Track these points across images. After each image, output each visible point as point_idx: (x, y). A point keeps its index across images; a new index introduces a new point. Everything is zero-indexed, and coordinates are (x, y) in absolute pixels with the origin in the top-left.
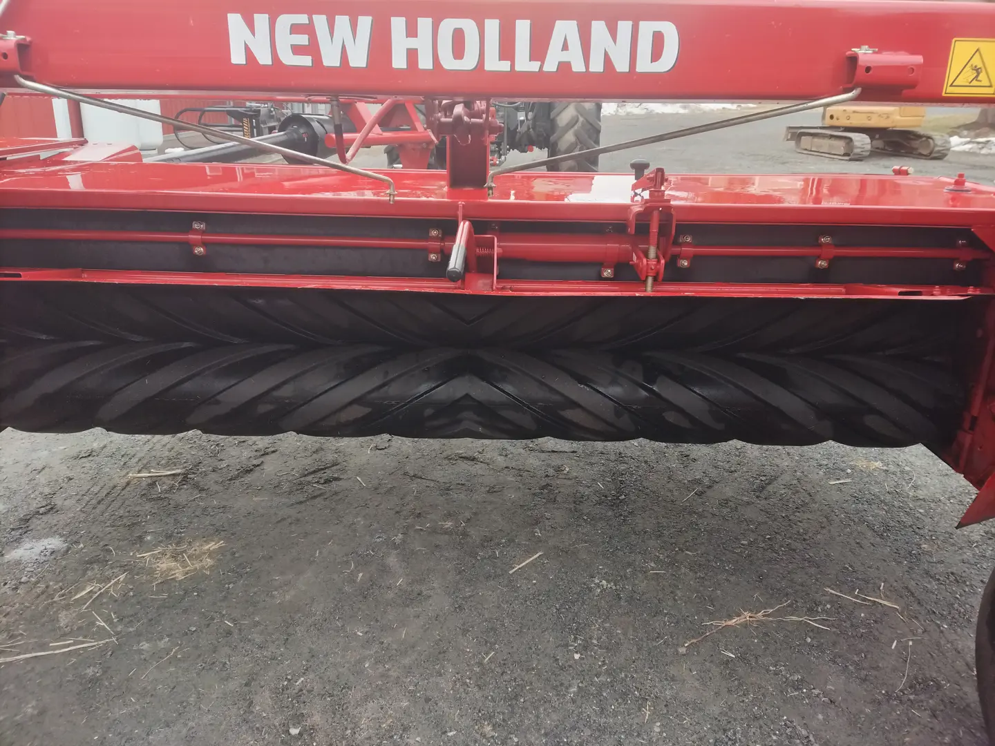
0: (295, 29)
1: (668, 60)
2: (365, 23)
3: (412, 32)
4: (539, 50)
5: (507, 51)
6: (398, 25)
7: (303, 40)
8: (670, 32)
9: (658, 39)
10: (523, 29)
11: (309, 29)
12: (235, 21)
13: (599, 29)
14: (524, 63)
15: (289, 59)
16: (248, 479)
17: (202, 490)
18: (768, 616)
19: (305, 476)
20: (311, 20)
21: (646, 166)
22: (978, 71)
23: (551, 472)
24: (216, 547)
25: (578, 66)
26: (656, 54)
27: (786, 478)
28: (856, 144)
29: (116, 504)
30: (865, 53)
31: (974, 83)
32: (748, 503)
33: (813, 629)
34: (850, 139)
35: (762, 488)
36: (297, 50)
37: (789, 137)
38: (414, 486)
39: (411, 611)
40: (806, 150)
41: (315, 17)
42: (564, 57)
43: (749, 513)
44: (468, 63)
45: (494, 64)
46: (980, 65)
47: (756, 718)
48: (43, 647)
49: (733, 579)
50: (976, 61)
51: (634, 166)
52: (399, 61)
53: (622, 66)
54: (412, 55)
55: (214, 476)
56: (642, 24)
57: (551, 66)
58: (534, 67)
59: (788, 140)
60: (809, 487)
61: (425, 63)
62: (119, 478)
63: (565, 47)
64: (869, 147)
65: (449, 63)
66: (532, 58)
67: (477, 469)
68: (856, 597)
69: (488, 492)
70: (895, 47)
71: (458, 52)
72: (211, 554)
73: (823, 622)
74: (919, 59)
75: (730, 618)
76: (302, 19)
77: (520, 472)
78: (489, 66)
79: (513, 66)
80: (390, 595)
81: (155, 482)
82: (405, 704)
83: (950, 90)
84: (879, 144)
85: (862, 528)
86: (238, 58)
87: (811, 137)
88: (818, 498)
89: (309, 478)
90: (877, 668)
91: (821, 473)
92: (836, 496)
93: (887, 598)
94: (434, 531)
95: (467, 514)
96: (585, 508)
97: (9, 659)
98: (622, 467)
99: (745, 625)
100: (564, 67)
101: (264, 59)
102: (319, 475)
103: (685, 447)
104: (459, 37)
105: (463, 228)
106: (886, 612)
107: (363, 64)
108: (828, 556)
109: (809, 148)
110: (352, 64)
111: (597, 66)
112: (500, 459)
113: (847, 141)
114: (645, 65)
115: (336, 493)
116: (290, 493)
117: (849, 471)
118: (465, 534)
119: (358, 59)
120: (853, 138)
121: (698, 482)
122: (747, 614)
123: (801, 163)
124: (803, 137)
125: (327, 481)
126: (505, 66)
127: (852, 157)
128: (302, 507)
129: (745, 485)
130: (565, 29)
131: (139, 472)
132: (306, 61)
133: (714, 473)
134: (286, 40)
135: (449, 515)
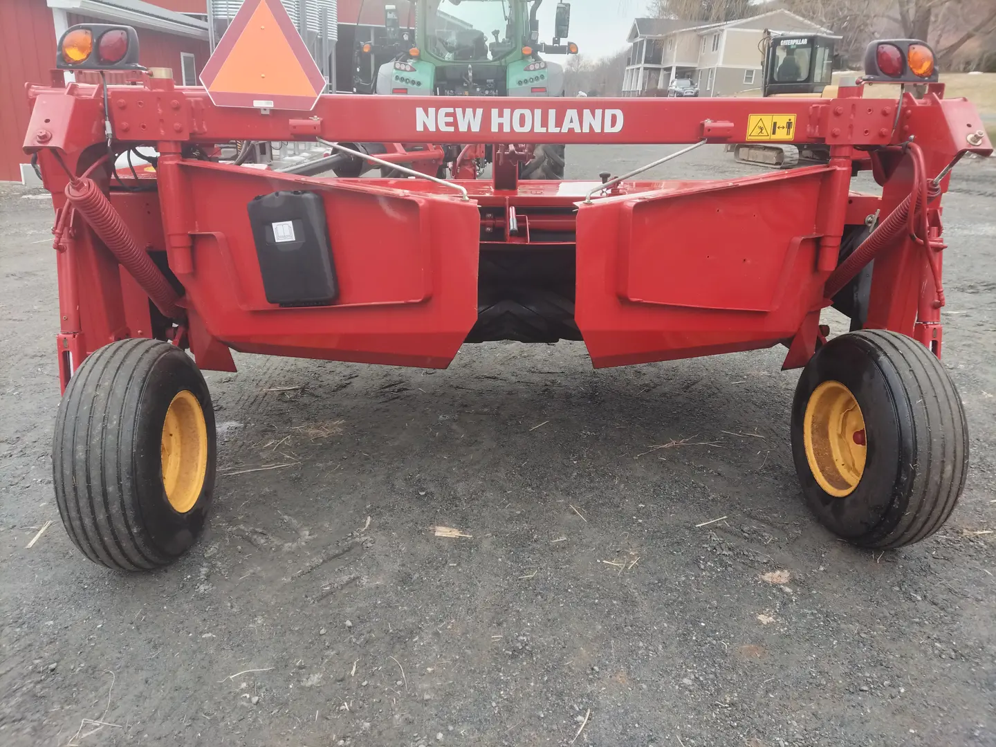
0: (447, 115)
1: (619, 127)
2: (480, 111)
3: (501, 115)
4: (559, 123)
5: (545, 123)
6: (495, 112)
7: (451, 119)
8: (619, 114)
9: (614, 118)
10: (552, 113)
11: (454, 115)
12: (419, 111)
13: (587, 112)
14: (553, 129)
15: (443, 128)
16: (344, 390)
17: (317, 397)
18: (687, 442)
19: (385, 388)
20: (455, 110)
21: (608, 175)
22: (761, 129)
23: (548, 383)
24: (341, 422)
25: (577, 130)
26: (613, 124)
27: (704, 382)
28: (786, 154)
29: (264, 405)
30: (708, 123)
31: (760, 134)
32: (679, 395)
33: (712, 447)
34: (781, 151)
35: (688, 387)
36: (447, 124)
37: (729, 149)
38: (459, 392)
39: (473, 448)
40: (744, 160)
41: (456, 109)
42: (571, 126)
43: (680, 399)
44: (527, 129)
45: (539, 129)
46: (762, 126)
47: (676, 481)
48: (258, 467)
49: (667, 429)
50: (760, 124)
51: (601, 176)
52: (495, 129)
53: (598, 130)
54: (501, 126)
55: (321, 389)
56: (606, 111)
57: (565, 130)
58: (557, 130)
59: (728, 151)
60: (718, 386)
61: (507, 129)
62: (256, 391)
63: (571, 121)
64: (797, 156)
65: (518, 129)
66: (556, 127)
67: (499, 383)
68: (740, 434)
69: (508, 394)
70: (723, 119)
71: (522, 124)
72: (340, 426)
73: (718, 444)
74: (732, 125)
75: (665, 444)
76: (451, 110)
77: (527, 384)
78: (536, 130)
79: (547, 130)
80: (458, 442)
81: (283, 393)
82: (480, 483)
83: (749, 138)
84: (807, 153)
85: (749, 404)
86: (420, 128)
87: (748, 149)
88: (723, 391)
89: (387, 389)
90: (748, 462)
91: (727, 378)
92: (735, 389)
93: (758, 433)
94: (477, 413)
95: (497, 405)
96: (574, 400)
97: (241, 472)
98: (596, 379)
99: (673, 447)
100: (571, 130)
101: (432, 128)
102: (393, 387)
103: (638, 366)
104: (522, 118)
105: (512, 211)
106: (756, 439)
107: (478, 130)
108: (726, 417)
109: (746, 158)
110: (472, 130)
111: (586, 130)
112: (513, 378)
113: (778, 151)
114: (608, 129)
115: (409, 396)
116: (377, 397)
117: (745, 377)
118: (498, 414)
119: (476, 128)
120: (783, 149)
121: (647, 385)
122: (674, 442)
123: (738, 171)
124: (741, 149)
125: (399, 390)
126: (544, 130)
127: (782, 165)
128: (387, 404)
129: (678, 386)
130: (571, 113)
131: (270, 388)
132: (451, 129)
133: (656, 381)
134: (442, 120)
135: (485, 406)
